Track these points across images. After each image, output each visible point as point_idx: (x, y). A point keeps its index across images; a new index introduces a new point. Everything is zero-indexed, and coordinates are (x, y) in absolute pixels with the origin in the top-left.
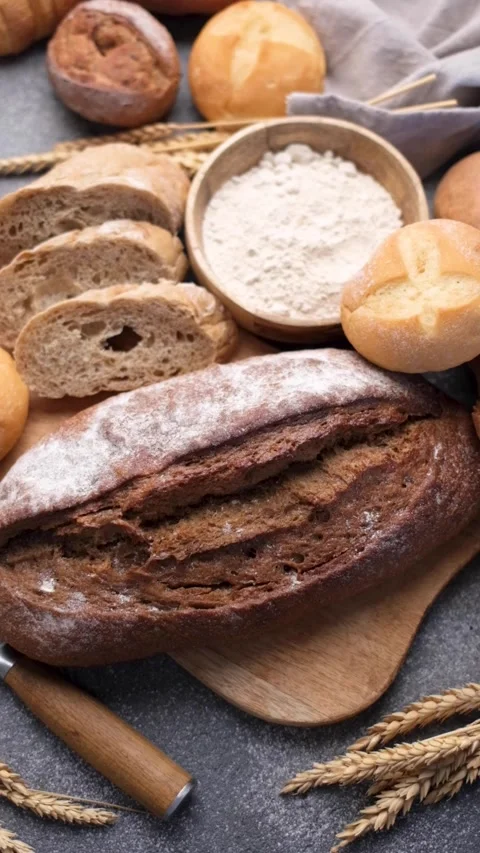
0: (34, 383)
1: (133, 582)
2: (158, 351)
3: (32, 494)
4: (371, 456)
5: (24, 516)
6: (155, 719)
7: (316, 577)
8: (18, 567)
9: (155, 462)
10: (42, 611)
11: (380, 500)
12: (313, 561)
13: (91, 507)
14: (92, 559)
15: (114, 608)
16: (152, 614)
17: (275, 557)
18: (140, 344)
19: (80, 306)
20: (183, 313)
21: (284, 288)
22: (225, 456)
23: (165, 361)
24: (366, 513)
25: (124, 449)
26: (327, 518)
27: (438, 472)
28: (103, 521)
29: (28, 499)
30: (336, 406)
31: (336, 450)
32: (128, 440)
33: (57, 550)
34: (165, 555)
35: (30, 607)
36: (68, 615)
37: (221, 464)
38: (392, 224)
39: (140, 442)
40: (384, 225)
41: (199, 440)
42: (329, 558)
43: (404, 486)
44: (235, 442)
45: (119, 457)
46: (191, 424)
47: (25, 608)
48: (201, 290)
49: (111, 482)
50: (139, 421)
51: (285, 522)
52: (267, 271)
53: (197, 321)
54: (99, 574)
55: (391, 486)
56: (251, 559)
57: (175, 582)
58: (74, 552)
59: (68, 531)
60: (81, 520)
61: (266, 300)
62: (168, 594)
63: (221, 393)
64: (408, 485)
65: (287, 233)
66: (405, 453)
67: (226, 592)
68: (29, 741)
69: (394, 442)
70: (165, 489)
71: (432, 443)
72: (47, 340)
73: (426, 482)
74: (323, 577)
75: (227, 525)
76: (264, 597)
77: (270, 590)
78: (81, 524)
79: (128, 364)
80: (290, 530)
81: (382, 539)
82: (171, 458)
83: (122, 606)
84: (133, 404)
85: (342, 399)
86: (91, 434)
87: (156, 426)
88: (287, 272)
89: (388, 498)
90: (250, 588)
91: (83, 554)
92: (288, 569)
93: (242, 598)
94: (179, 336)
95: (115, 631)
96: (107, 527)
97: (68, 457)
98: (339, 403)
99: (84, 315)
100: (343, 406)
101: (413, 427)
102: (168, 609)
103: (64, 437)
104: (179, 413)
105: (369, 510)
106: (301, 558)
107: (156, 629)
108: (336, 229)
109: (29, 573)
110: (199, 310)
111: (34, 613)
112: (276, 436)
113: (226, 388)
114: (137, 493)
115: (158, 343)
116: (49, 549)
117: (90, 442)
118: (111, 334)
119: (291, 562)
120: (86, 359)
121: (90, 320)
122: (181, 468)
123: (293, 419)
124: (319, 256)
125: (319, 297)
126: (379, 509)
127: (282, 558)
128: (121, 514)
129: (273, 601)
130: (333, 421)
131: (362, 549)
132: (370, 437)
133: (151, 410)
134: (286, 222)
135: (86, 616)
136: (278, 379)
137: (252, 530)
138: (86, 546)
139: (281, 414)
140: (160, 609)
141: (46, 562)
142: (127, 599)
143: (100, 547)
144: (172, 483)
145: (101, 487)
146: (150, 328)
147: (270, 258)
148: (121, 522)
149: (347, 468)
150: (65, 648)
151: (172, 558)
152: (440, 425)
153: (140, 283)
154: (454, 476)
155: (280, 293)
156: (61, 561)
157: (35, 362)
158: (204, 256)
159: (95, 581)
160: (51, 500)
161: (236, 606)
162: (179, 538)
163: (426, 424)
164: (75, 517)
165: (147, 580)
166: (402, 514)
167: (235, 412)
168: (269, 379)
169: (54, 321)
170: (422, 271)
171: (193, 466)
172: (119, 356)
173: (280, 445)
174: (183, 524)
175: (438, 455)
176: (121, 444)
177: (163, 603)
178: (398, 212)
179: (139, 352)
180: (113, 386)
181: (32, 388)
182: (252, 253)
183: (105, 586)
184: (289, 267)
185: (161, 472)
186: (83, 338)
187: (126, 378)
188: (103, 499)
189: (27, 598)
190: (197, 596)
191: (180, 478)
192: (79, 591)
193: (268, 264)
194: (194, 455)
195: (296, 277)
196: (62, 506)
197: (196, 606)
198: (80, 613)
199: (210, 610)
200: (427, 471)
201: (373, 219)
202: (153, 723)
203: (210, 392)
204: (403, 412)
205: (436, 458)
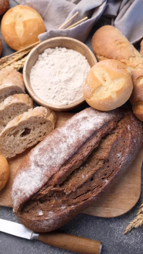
0: (6, 155)
1: (64, 202)
2: (37, 130)
3: (25, 192)
4: (112, 138)
5: (26, 199)
6: (82, 230)
7: (112, 177)
8: (30, 212)
9: (56, 168)
10: (42, 221)
11: (120, 149)
12: (109, 174)
13: (43, 188)
14: (49, 200)
15: (62, 211)
16: (73, 208)
17: (99, 177)
18: (31, 131)
19: (10, 129)
20: (40, 117)
21: (63, 95)
22: (75, 158)
23: (40, 132)
24: (118, 154)
25: (45, 168)
26: (108, 161)
27: (132, 134)
28: (49, 190)
29: (24, 194)
30: (98, 130)
31: (102, 141)
32: (44, 165)
33: (38, 203)
34: (70, 192)
35: (38, 221)
36: (50, 219)
37: (75, 161)
38: (84, 62)
39: (48, 164)
40: (82, 63)
41: (65, 157)
42: (113, 171)
43: (124, 142)
44: (76, 153)
45: (45, 170)
46: (60, 152)
47: (37, 222)
48: (41, 107)
49: (46, 179)
50: (45, 157)
51: (97, 167)
52: (56, 92)
53: (45, 118)
54: (54, 204)
55: (121, 144)
56: (92, 181)
57: (75, 197)
58: (43, 201)
59: (40, 197)
60: (42, 193)
61: (60, 101)
62: (75, 201)
63: (64, 139)
64: (125, 141)
65: (57, 79)
66: (121, 133)
67: (90, 192)
68: (52, 252)
69: (116, 131)
70: (62, 175)
71: (126, 126)
72: (5, 142)
73: (130, 138)
74: (113, 177)
75: (83, 177)
76: (101, 189)
77: (101, 187)
78: (43, 194)
79: (30, 138)
80: (100, 168)
81: (125, 159)
82: (60, 166)
83: (64, 210)
84: (40, 152)
85: (99, 127)
86: (33, 167)
87: (51, 157)
88: (62, 91)
89: (122, 148)
90: (96, 189)
91: (46, 200)
92: (103, 179)
93: (95, 193)
94: (41, 124)
95: (65, 217)
96: (50, 191)
97: (30, 176)
99: (12, 131)
100: (100, 129)
101: (119, 124)
102: (76, 205)
103: (25, 170)
104: (55, 150)
105: (118, 153)
106: (106, 174)
107: (75, 211)
108: (70, 71)
109: (34, 212)
110: (44, 114)
111: (40, 222)
112: (86, 146)
113: (65, 137)
114: (55, 179)
115: (36, 128)
116: (36, 203)
117: (34, 169)
118: (22, 132)
119: (103, 177)
120: (18, 142)
121: (14, 131)
122: (64, 167)
123: (88, 139)
124: (69, 82)
125: (74, 94)
126: (120, 151)
127: (101, 177)
128: (53, 187)
129: (104, 189)
130: (99, 135)
131: (121, 164)
132: (110, 133)
133: (47, 153)
134: (55, 75)
135: (55, 217)
136: (78, 128)
137: (90, 174)
138: (46, 198)
139: (84, 140)
140: (74, 205)
141: (37, 207)
142: (64, 207)
143: (50, 197)
144: (64, 173)
145: (44, 182)
146: (32, 126)
147: (55, 89)
148: (54, 189)
149: (108, 145)
150: (53, 227)
151: (72, 192)
152: (126, 119)
153: (23, 113)
154: (136, 132)
155: (63, 97)
156: (41, 205)
157: (4, 150)
158: (36, 96)
159: (53, 207)
160: (31, 191)
161: (94, 195)
162: (72, 186)
163: (122, 121)
164: (40, 193)
165: (68, 200)
166: (127, 150)
167: (71, 145)
168: (75, 129)
169: (4, 136)
170: (105, 81)
171: (67, 165)
172: (27, 137)
173: (88, 149)
174: (70, 181)
175: (130, 129)
176: (43, 167)
177: (74, 204)
178: (84, 57)
179: (32, 133)
180: (29, 146)
181: (6, 157)
182: (50, 89)
183: (57, 207)
184: (62, 89)
185: (59, 171)
186: (15, 137)
187: (31, 142)
188: (46, 185)
189: (37, 219)
190: (82, 198)
191: (65, 170)
192: (50, 211)
193: (56, 91)
194: (66, 162)
195: (66, 91)
196: (35, 192)
197: (84, 201)
198: (53, 217)
199: (88, 200)
200: (129, 135)
201: (79, 63)
202: (82, 231)
203: (61, 140)
204: (115, 121)
205: (129, 130)
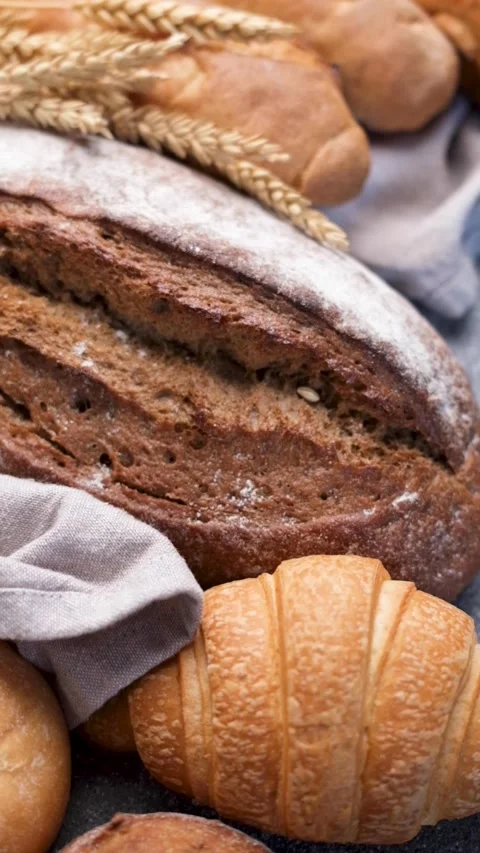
7: (125, 499)
9: (78, 206)
11: (280, 485)
12: (139, 477)
17: (103, 434)
22: (150, 263)
24: (249, 482)
26: (198, 445)
27: (382, 520)
30: (331, 327)
37: (138, 266)
39: (90, 182)
42: (160, 493)
43: (324, 497)
45: (54, 176)
51: (152, 406)
55: (307, 480)
56: (77, 411)
64: (330, 501)
66: (362, 464)
67: (15, 420)
70: (53, 234)
71: (408, 485)
73: (354, 518)
74: (131, 504)
75: (80, 348)
76: (49, 464)
77: (63, 463)
80: (149, 418)
81: (238, 530)
85: (345, 324)
87: (124, 183)
89: (291, 490)
90: (43, 441)
92: (105, 460)
93: (22, 442)
98: (338, 326)
100: (338, 332)
101: (404, 448)
104: (162, 191)
105: (257, 485)
106: (129, 460)
112: (226, 291)
119: (115, 455)
122: (93, 232)
126: (268, 492)
127: (111, 441)
129: (52, 477)
130: (309, 337)
131: (205, 519)
132: (343, 407)
137: (104, 377)
144: (67, 236)
149: (277, 412)
161: (8, 444)
166: (289, 525)
167: (211, 232)
171: (106, 241)
173: (219, 304)
174: (41, 303)
175: (401, 505)
185: (70, 218)
191: (80, 239)
200: (368, 507)
204: (411, 416)
205: (394, 504)
